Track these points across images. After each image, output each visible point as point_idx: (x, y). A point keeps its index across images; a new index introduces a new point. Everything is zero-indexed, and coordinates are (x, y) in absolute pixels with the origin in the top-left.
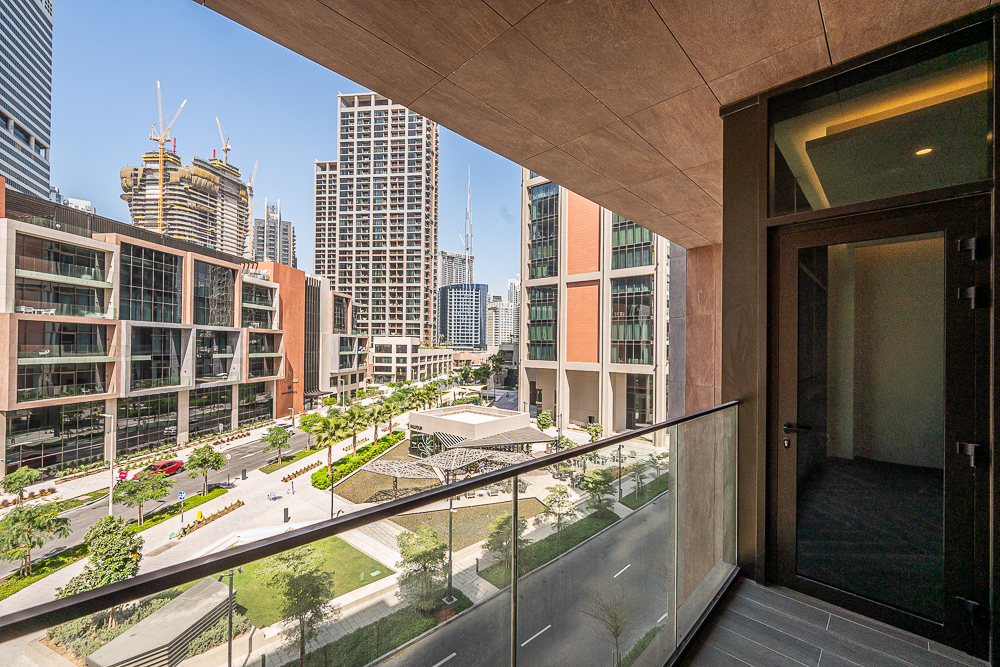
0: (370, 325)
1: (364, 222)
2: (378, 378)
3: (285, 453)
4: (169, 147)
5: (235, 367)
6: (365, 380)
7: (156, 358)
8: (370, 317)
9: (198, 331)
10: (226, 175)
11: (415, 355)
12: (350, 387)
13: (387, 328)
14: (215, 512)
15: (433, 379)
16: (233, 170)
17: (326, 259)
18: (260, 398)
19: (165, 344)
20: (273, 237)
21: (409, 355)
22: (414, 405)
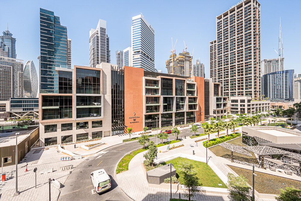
0: (230, 93)
1: (226, 57)
2: (232, 112)
3: (197, 133)
4: (174, 52)
5: (185, 107)
6: (226, 112)
7: (168, 104)
8: (230, 90)
9: (176, 97)
10: (186, 55)
11: (249, 104)
12: (220, 115)
13: (237, 93)
14: (177, 146)
15: (258, 113)
16: (188, 53)
17: (214, 72)
18: (192, 116)
19: (170, 101)
20: (198, 69)
21: (246, 103)
22: (246, 123)
